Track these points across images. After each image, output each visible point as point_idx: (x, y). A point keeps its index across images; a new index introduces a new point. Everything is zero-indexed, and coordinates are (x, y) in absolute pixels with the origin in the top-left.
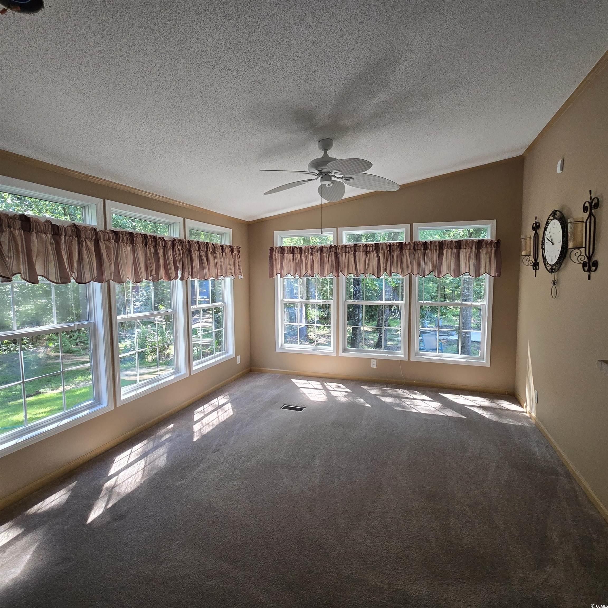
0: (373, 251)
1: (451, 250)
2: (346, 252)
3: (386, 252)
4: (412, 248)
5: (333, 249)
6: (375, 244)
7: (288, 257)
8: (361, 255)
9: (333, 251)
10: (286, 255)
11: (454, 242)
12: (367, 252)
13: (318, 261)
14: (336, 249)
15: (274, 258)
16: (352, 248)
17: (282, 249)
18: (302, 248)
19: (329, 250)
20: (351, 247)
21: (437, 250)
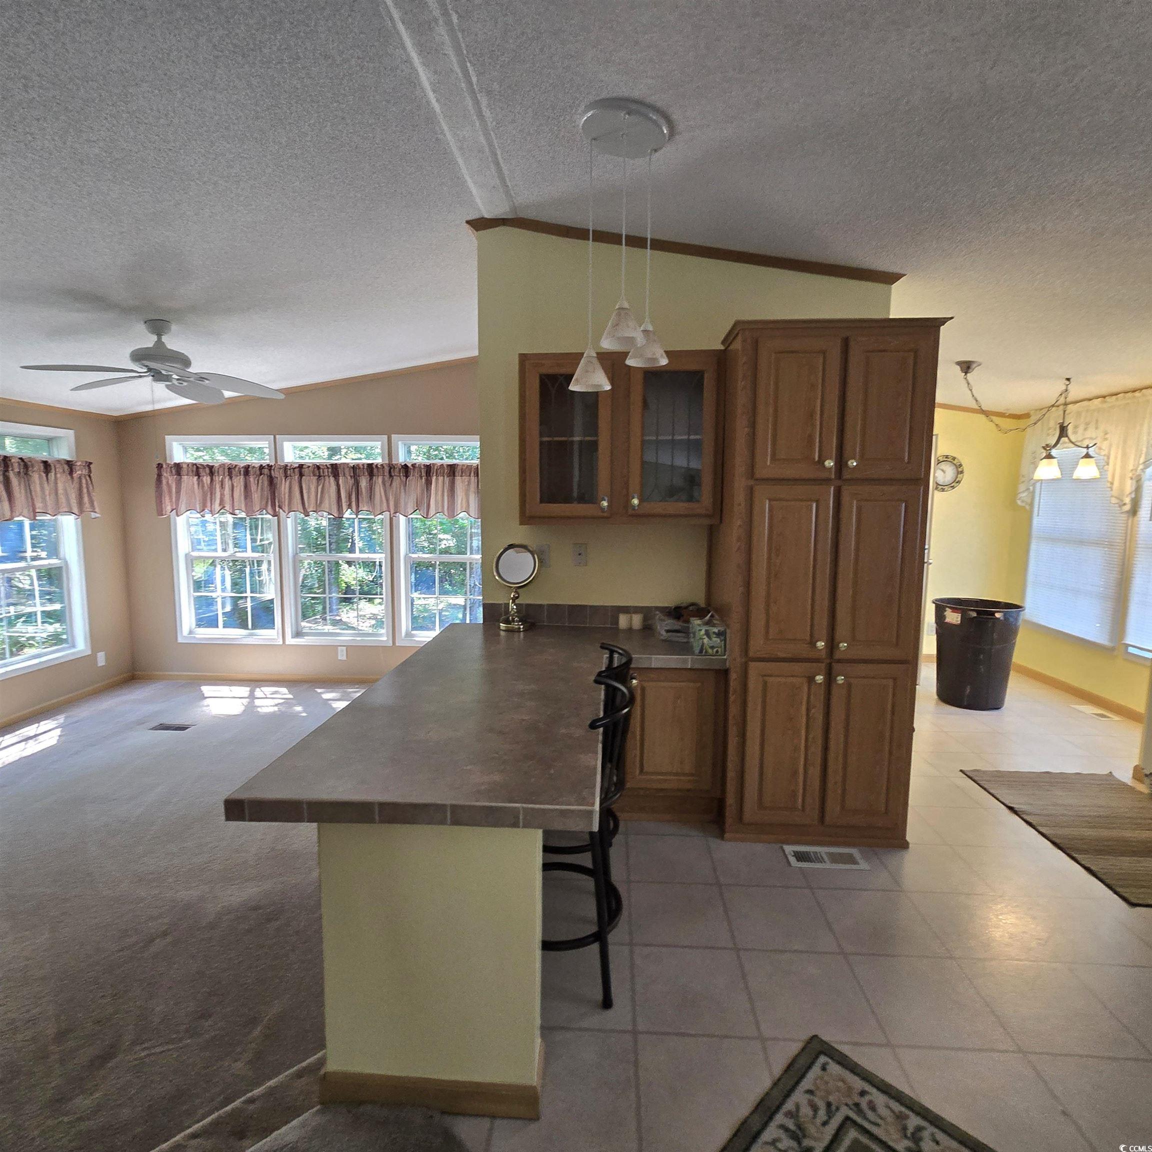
0: (329, 477)
1: (442, 477)
2: (286, 477)
3: (349, 478)
4: (387, 474)
5: (266, 471)
6: (332, 465)
7: (189, 481)
8: (310, 483)
9: (265, 473)
10: (185, 478)
11: (445, 466)
12: (320, 476)
13: (240, 490)
14: (270, 470)
15: (164, 482)
16: (297, 470)
17: (178, 466)
18: (213, 466)
19: (258, 472)
20: (294, 469)
21: (423, 478)
